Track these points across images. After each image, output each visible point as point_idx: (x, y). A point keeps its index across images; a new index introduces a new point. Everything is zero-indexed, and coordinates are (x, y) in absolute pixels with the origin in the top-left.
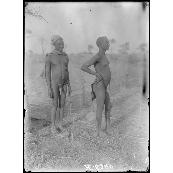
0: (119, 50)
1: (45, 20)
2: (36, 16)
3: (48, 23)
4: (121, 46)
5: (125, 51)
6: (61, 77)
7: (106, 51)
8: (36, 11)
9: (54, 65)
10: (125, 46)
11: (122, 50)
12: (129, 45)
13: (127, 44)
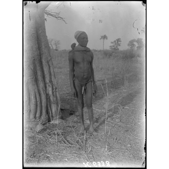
1: (64, 21)
2: (56, 17)
4: (112, 43)
5: (117, 47)
6: (84, 76)
8: (56, 13)
10: (116, 42)
12: (120, 41)
13: (118, 40)
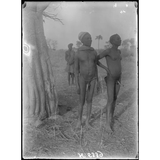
0: (105, 46)
1: (61, 22)
2: (54, 19)
3: (63, 24)
4: (107, 43)
6: (89, 74)
7: (119, 47)
8: (54, 15)
9: (83, 62)
11: (108, 46)
